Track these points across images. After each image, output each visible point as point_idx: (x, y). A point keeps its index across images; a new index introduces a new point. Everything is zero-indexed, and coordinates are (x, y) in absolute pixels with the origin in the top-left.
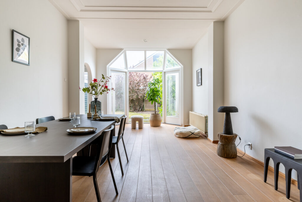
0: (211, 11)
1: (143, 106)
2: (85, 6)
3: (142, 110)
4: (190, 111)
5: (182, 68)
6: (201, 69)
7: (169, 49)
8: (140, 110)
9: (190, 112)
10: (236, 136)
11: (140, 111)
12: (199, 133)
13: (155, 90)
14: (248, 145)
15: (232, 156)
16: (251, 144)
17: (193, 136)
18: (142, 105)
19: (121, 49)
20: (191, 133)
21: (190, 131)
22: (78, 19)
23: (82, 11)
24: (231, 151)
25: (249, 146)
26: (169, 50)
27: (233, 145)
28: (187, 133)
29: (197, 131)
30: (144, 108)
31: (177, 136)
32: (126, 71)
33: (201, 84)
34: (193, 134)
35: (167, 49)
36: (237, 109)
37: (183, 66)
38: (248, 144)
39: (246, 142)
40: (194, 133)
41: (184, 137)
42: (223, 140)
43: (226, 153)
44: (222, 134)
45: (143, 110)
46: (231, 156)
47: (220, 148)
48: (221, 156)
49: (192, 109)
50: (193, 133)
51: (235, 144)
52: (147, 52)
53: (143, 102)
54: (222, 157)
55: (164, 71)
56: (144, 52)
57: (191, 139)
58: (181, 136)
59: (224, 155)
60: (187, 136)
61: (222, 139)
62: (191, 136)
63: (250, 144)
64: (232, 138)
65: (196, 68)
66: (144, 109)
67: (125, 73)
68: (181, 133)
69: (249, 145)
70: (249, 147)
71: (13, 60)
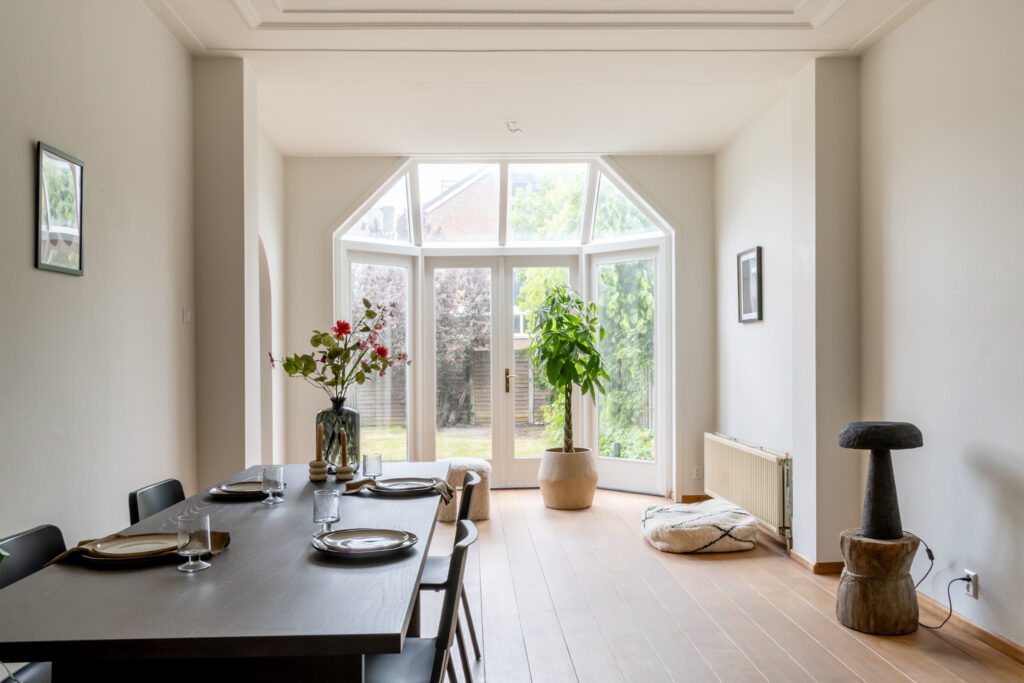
0: (806, 26)
1: (467, 399)
2: (285, 11)
3: (459, 420)
4: (709, 432)
5: (670, 239)
6: (760, 250)
7: (609, 156)
9: (708, 436)
10: (915, 543)
12: (752, 530)
14: (964, 579)
15: (899, 627)
16: (976, 577)
17: (727, 543)
18: (463, 396)
20: (719, 533)
21: (713, 522)
22: (239, 53)
23: (264, 26)
24: (894, 605)
25: (966, 582)
26: (611, 159)
27: (902, 583)
28: (704, 530)
29: (743, 523)
30: (473, 410)
31: (659, 545)
33: (760, 317)
34: (727, 537)
35: (604, 157)
36: (920, 434)
37: (673, 233)
38: (965, 576)
39: (952, 566)
40: (732, 532)
41: (691, 548)
42: (863, 563)
43: (875, 614)
44: (856, 539)
45: (465, 417)
46: (897, 623)
47: (850, 597)
48: (853, 628)
49: (714, 426)
50: (727, 533)
51: (909, 575)
52: (513, 168)
53: (467, 380)
54: (859, 630)
56: (496, 166)
57: (718, 556)
58: (678, 547)
59: (868, 623)
60: (701, 543)
61: (859, 556)
62: (716, 547)
63: (972, 574)
64: (898, 555)
65: (735, 244)
66: (470, 415)
68: (676, 533)
69: (968, 579)
70: (968, 587)
71: (36, 263)
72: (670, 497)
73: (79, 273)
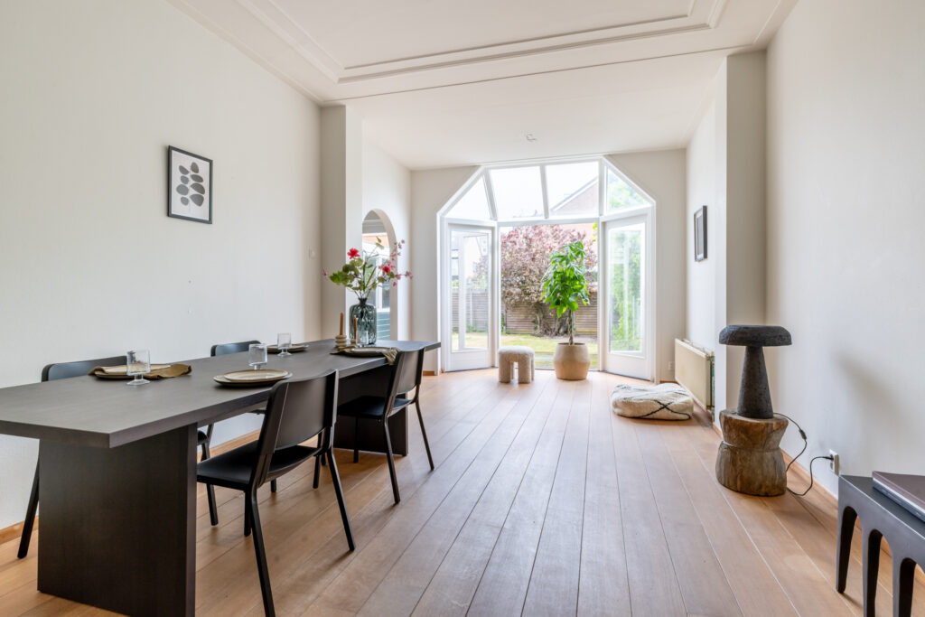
0: (704, 26)
2: (346, 68)
4: (678, 338)
5: (653, 207)
6: (705, 209)
8: (561, 331)
9: (678, 341)
10: (782, 425)
11: (562, 335)
12: (687, 407)
13: (568, 275)
14: (827, 458)
15: (763, 490)
16: (837, 457)
17: (664, 414)
19: (474, 168)
20: (659, 406)
21: (656, 398)
22: (342, 102)
23: (342, 80)
24: (759, 472)
25: (830, 461)
27: (768, 455)
28: (647, 403)
29: (679, 401)
31: (617, 410)
32: (494, 224)
33: (705, 256)
34: (665, 409)
37: (654, 202)
38: (829, 456)
39: (822, 445)
40: (669, 406)
41: (638, 415)
42: (734, 435)
43: (742, 476)
44: (729, 415)
46: (760, 487)
47: (723, 460)
48: (724, 485)
49: (684, 335)
50: (665, 406)
51: (778, 449)
54: (729, 488)
55: (602, 219)
56: (538, 168)
57: (657, 422)
58: (629, 412)
59: (736, 484)
60: (644, 412)
61: (730, 430)
62: (658, 415)
63: (834, 454)
64: (763, 431)
65: (694, 207)
67: (490, 232)
68: (627, 403)
69: (831, 458)
70: (831, 465)
71: (169, 214)
72: (653, 382)
73: (210, 222)
